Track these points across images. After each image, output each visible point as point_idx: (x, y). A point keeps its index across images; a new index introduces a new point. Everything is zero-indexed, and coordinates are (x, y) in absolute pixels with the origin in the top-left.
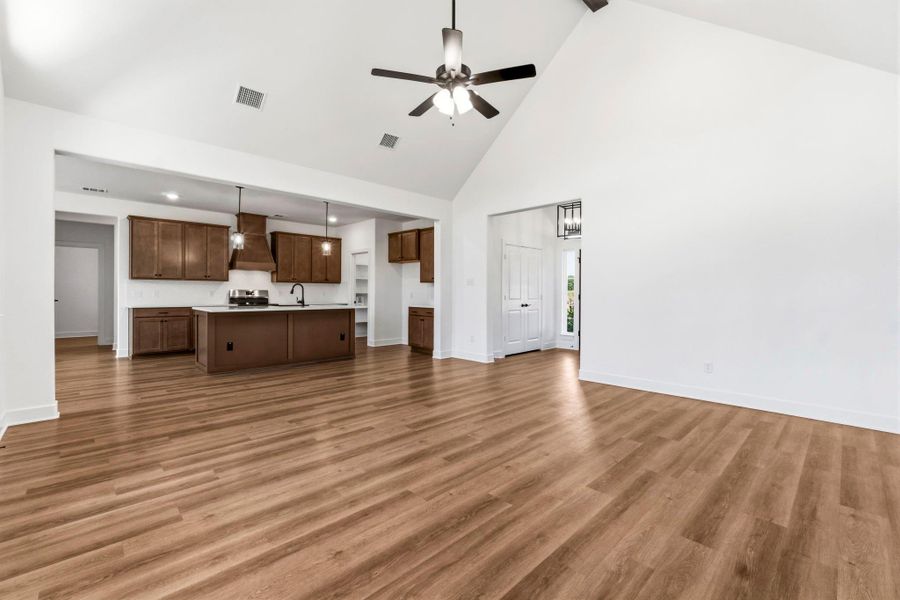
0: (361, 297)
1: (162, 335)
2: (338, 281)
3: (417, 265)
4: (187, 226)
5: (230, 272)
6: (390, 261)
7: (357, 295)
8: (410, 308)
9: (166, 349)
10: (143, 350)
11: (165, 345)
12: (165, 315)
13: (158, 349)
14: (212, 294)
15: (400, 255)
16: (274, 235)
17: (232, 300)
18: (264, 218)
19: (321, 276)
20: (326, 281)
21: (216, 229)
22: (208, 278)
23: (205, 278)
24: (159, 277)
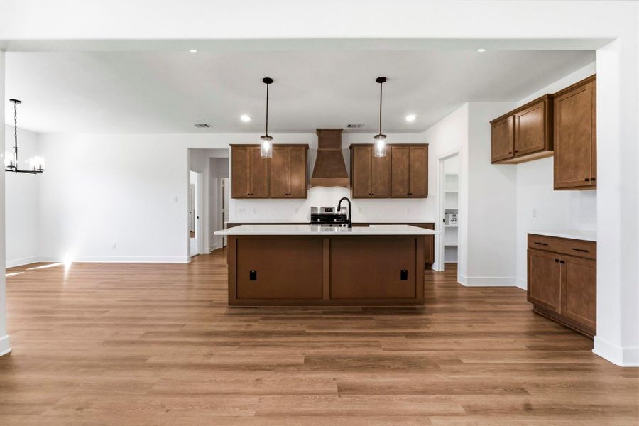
0: (451, 214)
2: (424, 195)
3: (550, 162)
6: (493, 163)
7: (447, 212)
8: (530, 236)
15: (511, 150)
16: (352, 147)
18: (339, 131)
19: (401, 190)
20: (409, 195)
21: (295, 148)
22: (289, 196)
23: (286, 196)
24: (251, 196)
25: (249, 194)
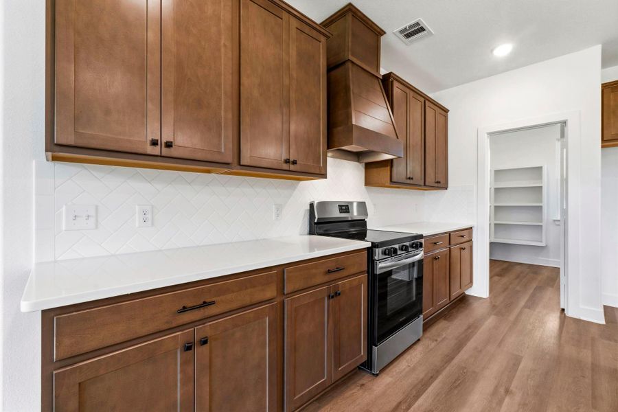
1: (190, 404)
2: (446, 185)
18: (377, 35)
20: (438, 184)
21: (307, 29)
22: (292, 167)
23: (285, 166)
24: (165, 151)
25: (154, 143)
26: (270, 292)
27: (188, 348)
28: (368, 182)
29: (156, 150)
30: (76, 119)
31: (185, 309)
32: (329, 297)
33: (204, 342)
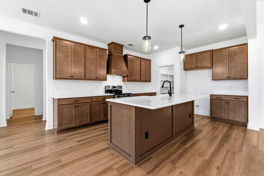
1: (75, 115)
2: (150, 81)
4: (87, 47)
5: (107, 75)
6: (184, 70)
8: (212, 95)
9: (78, 125)
10: (64, 127)
11: (77, 122)
12: (76, 102)
13: (73, 125)
14: (97, 88)
16: (126, 55)
17: (107, 91)
18: (122, 46)
19: (144, 79)
20: (146, 81)
21: (101, 50)
22: (97, 79)
23: (96, 79)
24: (72, 78)
25: (70, 77)
26: (89, 101)
27: (75, 107)
28: (123, 81)
29: (70, 78)
30: (59, 74)
31: (74, 101)
32: (103, 104)
33: (78, 106)
